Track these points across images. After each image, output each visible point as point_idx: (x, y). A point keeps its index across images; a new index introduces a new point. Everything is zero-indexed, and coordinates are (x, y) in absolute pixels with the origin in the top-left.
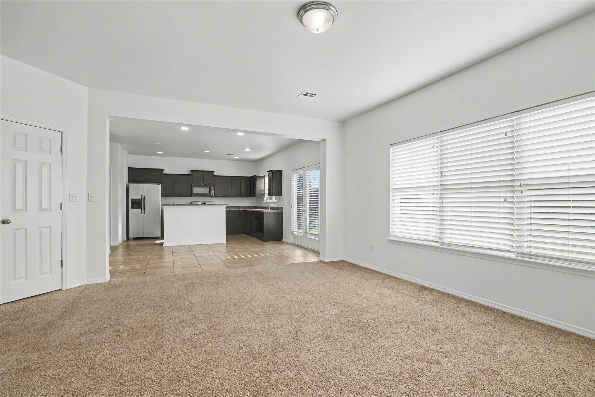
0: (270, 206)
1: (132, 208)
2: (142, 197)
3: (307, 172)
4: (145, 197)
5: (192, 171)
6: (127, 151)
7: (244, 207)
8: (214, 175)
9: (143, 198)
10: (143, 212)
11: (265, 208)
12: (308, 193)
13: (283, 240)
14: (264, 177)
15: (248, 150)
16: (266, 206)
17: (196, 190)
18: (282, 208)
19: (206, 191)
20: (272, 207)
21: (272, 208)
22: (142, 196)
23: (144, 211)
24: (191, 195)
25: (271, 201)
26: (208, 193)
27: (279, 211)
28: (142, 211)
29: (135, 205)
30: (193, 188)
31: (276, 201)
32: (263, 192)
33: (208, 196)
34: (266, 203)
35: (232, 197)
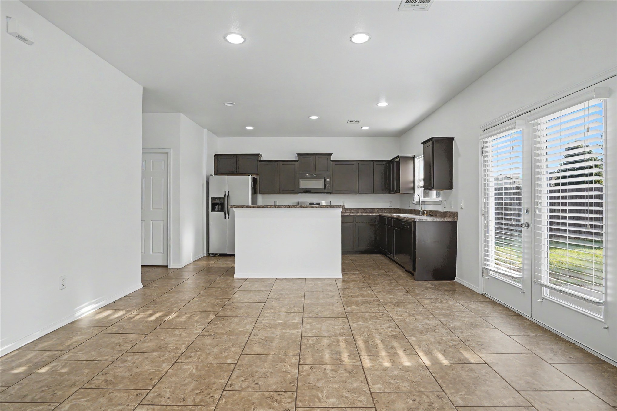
0: (426, 209)
1: (213, 210)
2: (225, 195)
3: (539, 121)
4: (230, 194)
5: (299, 155)
6: (210, 130)
7: (379, 210)
8: (332, 159)
9: (227, 195)
10: (227, 216)
11: (417, 212)
12: (544, 177)
13: (457, 279)
14: (413, 159)
15: (383, 104)
16: (417, 208)
17: (304, 184)
18: (454, 215)
19: (319, 184)
20: (430, 211)
21: (431, 214)
22: (225, 193)
23: (229, 215)
24: (298, 191)
25: (426, 199)
26: (322, 187)
27: (449, 220)
28: (225, 214)
29: (217, 207)
30: (300, 180)
31: (439, 199)
32: (412, 185)
33: (324, 193)
34: (418, 203)
35: (359, 193)
